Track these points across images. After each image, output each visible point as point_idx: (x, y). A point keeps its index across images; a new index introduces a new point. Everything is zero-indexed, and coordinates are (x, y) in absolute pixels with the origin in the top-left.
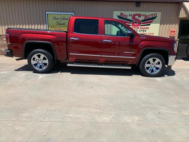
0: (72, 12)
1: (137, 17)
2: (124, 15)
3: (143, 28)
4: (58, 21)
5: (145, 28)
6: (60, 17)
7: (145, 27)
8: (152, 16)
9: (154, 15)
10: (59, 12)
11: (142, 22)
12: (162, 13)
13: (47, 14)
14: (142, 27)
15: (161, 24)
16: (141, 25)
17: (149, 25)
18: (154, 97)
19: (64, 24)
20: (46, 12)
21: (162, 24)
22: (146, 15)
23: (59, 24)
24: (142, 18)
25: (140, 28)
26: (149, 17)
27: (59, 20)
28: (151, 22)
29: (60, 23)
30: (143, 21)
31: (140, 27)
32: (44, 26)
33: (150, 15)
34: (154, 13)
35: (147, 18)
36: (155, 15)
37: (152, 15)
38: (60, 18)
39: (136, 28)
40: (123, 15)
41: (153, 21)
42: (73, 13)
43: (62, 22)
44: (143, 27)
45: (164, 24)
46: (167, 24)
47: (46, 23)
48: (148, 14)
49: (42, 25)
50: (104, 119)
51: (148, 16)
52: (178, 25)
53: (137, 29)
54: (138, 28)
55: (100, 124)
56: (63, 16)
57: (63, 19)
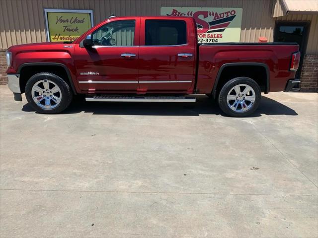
0: (90, 9)
1: (201, 17)
2: (179, 13)
3: (212, 35)
4: (66, 24)
5: (216, 36)
6: (69, 17)
7: (216, 33)
8: (228, 15)
9: (231, 14)
10: (67, 9)
11: (210, 26)
12: (243, 10)
13: (47, 13)
14: (210, 34)
15: (242, 29)
16: (209, 30)
17: (223, 30)
18: (192, 149)
19: (76, 30)
20: (45, 10)
21: (244, 29)
22: (216, 13)
23: (68, 30)
24: (210, 19)
25: (206, 36)
26: (222, 16)
27: (69, 24)
28: (226, 26)
29: (69, 28)
30: (211, 23)
31: (206, 34)
32: (42, 33)
33: (223, 13)
34: (230, 9)
35: (218, 18)
36: (233, 13)
37: (227, 13)
38: (69, 20)
39: (201, 36)
40: (177, 13)
41: (228, 24)
42: (91, 11)
43: (74, 26)
44: (213, 33)
45: (248, 29)
46: (253, 28)
47: (46, 28)
48: (221, 11)
49: (38, 31)
50: (81, 184)
51: (220, 15)
52: (272, 30)
53: (202, 38)
54: (204, 36)
55: (68, 192)
56: (75, 16)
57: (74, 22)
